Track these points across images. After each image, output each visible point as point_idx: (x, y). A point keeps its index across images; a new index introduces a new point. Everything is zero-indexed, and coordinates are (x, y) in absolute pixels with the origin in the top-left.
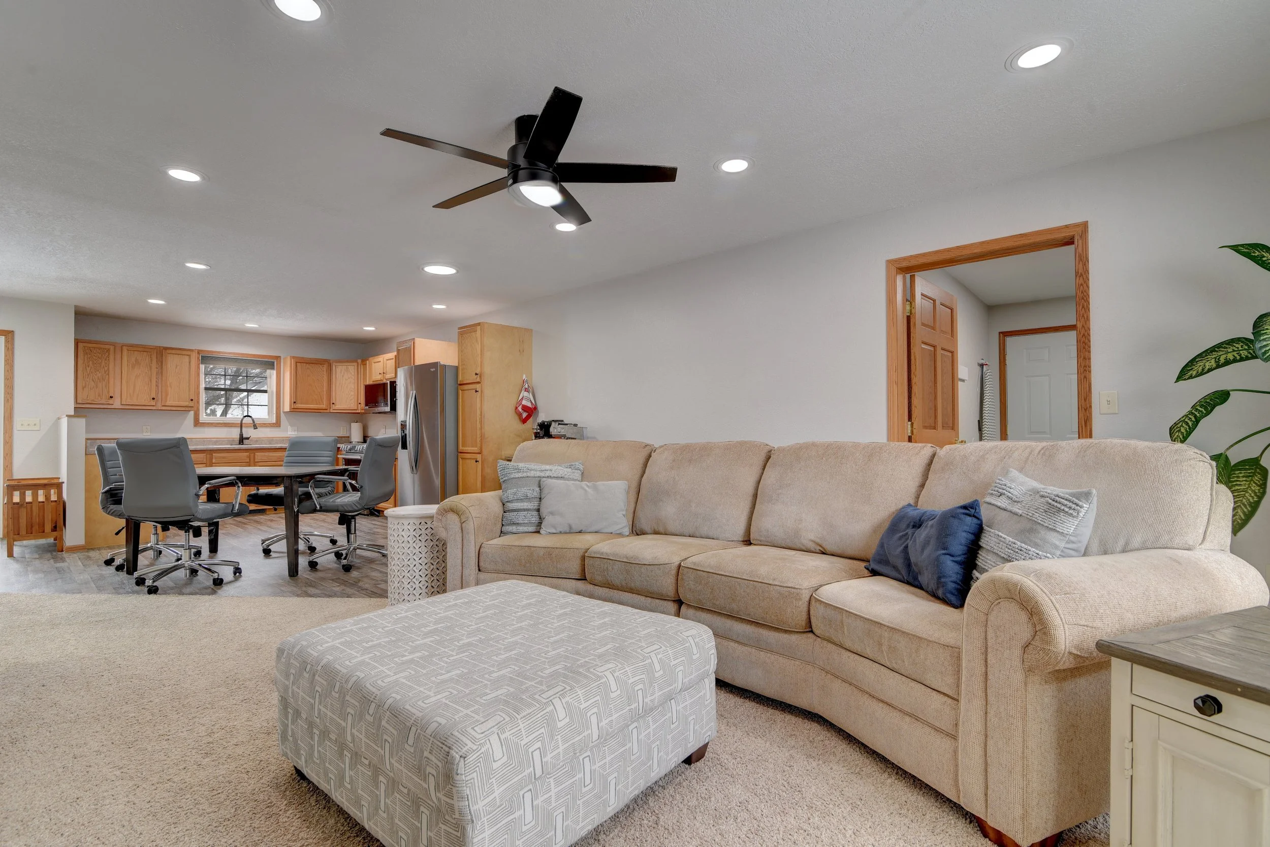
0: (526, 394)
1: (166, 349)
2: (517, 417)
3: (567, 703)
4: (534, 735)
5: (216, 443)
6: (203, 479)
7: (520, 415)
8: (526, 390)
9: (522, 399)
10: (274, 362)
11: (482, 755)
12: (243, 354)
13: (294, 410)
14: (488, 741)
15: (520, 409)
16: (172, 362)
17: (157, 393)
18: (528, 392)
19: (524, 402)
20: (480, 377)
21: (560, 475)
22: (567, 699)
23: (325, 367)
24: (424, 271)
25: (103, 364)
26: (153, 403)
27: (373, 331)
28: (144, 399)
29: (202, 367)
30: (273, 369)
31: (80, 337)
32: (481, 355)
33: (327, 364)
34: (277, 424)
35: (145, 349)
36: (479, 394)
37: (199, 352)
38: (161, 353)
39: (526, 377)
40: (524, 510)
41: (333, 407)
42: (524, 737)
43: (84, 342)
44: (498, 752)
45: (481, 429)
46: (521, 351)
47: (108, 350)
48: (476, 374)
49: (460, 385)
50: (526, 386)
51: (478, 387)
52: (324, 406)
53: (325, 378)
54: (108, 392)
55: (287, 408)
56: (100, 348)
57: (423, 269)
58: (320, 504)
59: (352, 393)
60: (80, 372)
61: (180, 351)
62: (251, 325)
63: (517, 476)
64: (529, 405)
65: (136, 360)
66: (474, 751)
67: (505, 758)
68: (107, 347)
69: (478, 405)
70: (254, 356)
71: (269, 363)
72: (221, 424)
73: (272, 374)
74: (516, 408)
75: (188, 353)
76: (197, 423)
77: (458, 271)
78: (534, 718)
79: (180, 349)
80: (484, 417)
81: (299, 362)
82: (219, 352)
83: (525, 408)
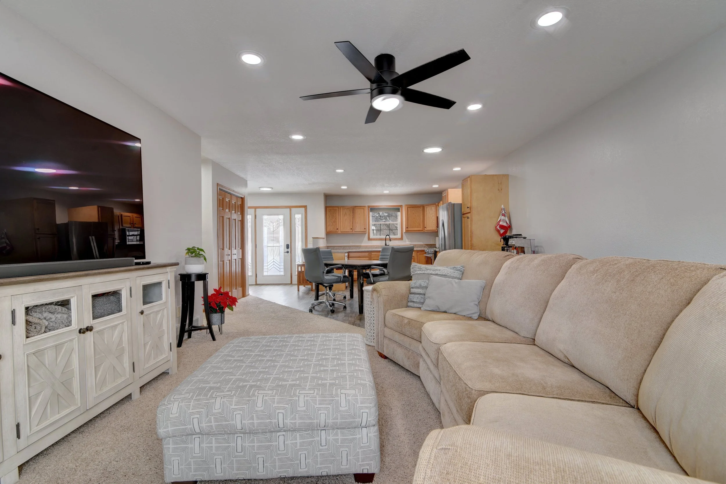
0: (503, 217)
1: (355, 207)
2: (497, 233)
3: (223, 402)
4: (197, 410)
5: (376, 248)
6: (327, 265)
7: (498, 231)
8: (504, 215)
9: (500, 221)
10: (399, 208)
11: (167, 408)
12: (387, 206)
13: (407, 231)
14: (173, 404)
15: (498, 227)
16: (358, 212)
17: (353, 227)
18: (505, 216)
19: (501, 223)
20: (470, 209)
21: (444, 274)
22: (225, 400)
23: (421, 209)
24: (424, 152)
25: (335, 215)
26: (351, 231)
27: (437, 187)
28: (348, 229)
29: (371, 213)
30: (399, 212)
31: (328, 205)
32: (470, 195)
33: (423, 207)
34: (402, 239)
35: (348, 208)
36: (469, 219)
37: (369, 207)
38: (353, 209)
39: (504, 206)
40: (418, 294)
41: (426, 229)
42: (191, 409)
43: (328, 207)
44: (175, 410)
45: (471, 241)
46: (500, 190)
47: (336, 210)
48: (468, 208)
49: (464, 214)
50: (503, 212)
51: (469, 215)
52: (421, 229)
53: (422, 214)
54: (336, 227)
55: (404, 231)
56: (333, 209)
57: (423, 151)
58: (373, 280)
59: (434, 221)
60: (328, 220)
61: (362, 207)
62: (386, 192)
63: (418, 273)
64: (505, 224)
65: (345, 213)
66: (165, 405)
67: (177, 415)
68: (335, 208)
69: (470, 226)
70: (391, 206)
71: (397, 209)
72: (378, 239)
73: (399, 214)
74: (496, 227)
75: (363, 208)
76: (369, 239)
77: (443, 150)
78: (200, 402)
79: (360, 206)
80: (473, 233)
81: (410, 207)
82: (379, 206)
83: (502, 227)
